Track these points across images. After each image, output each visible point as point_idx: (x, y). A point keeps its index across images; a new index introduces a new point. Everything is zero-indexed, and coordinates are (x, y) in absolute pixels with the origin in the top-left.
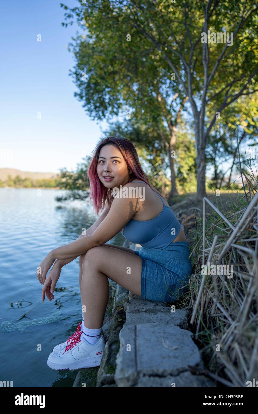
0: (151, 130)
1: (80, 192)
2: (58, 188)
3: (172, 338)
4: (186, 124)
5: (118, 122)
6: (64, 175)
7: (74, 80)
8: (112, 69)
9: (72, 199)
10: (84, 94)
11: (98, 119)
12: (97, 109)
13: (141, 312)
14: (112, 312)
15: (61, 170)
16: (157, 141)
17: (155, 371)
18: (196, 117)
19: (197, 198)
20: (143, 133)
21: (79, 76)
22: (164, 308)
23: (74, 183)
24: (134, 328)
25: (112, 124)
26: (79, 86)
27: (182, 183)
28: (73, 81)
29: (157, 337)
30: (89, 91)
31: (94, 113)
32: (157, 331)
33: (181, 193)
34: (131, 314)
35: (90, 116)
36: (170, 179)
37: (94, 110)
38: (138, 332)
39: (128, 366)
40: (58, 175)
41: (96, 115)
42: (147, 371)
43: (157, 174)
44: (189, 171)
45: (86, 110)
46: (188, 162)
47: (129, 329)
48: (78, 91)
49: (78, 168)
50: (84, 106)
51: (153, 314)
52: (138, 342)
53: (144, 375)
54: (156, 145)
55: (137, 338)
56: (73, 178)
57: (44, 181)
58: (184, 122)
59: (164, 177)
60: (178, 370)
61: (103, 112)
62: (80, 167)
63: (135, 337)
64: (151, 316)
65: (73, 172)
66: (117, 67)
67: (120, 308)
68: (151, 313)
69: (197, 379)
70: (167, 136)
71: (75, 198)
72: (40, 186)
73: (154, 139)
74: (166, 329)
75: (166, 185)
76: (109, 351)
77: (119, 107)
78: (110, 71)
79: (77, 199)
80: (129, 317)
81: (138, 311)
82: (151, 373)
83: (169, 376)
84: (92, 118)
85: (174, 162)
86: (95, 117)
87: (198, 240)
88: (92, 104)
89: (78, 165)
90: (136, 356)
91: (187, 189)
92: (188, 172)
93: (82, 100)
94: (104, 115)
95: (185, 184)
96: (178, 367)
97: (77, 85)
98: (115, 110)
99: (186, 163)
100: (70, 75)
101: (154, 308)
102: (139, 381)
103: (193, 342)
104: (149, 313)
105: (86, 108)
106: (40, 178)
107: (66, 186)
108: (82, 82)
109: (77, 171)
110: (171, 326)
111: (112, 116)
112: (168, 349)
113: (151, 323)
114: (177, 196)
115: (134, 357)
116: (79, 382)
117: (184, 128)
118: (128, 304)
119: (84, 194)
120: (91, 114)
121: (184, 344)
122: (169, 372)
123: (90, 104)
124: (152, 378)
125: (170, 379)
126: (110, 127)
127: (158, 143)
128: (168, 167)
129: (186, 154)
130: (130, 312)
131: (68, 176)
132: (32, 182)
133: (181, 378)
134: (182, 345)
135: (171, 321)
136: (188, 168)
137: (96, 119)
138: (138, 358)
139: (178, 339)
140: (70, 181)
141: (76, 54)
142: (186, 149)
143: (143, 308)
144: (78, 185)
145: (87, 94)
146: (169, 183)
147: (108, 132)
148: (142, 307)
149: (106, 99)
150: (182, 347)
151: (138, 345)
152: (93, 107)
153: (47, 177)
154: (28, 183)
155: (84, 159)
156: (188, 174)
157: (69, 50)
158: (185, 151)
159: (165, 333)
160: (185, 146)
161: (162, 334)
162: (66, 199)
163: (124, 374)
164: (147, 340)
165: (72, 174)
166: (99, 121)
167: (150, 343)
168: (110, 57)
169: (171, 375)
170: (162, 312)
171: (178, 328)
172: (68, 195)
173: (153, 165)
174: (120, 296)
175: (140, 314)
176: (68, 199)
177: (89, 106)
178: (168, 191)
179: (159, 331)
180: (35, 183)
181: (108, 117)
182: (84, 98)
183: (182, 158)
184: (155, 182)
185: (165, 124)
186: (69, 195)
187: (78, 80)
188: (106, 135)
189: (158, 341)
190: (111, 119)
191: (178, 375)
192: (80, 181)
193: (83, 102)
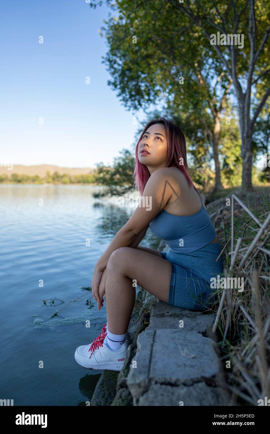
0: (193, 117)
1: (118, 188)
2: (95, 184)
3: (191, 346)
4: (232, 109)
5: (156, 111)
6: (101, 170)
7: (108, 67)
8: (145, 53)
9: (110, 195)
10: (118, 83)
11: (133, 110)
12: (133, 98)
13: (165, 316)
14: (139, 314)
15: (98, 165)
16: (200, 130)
17: (168, 379)
18: (241, 101)
19: (242, 192)
20: (184, 122)
21: (113, 63)
22: (190, 313)
23: (112, 179)
24: (153, 333)
25: (150, 113)
26: (113, 74)
27: (228, 175)
28: (107, 70)
29: (176, 344)
30: (123, 78)
31: (129, 103)
32: (177, 337)
33: (226, 186)
34: (155, 318)
35: (126, 106)
36: (214, 171)
37: (130, 100)
38: (157, 337)
39: (140, 372)
40: (95, 171)
41: (132, 104)
42: (159, 378)
43: (201, 166)
44: (236, 162)
45: (121, 100)
46: (235, 152)
47: (148, 333)
48: (112, 79)
49: (115, 162)
50: (119, 95)
51: (178, 319)
52: (154, 348)
53: (156, 383)
54: (199, 134)
55: (155, 344)
56: (110, 173)
57: (82, 176)
58: (230, 106)
59: (208, 170)
60: (192, 379)
61: (139, 101)
62: (117, 162)
63: (152, 342)
64: (176, 321)
65: (109, 167)
66: (151, 50)
67: (147, 311)
68: (176, 318)
69: (212, 391)
70: (211, 123)
71: (113, 194)
72: (79, 182)
73: (196, 128)
74: (187, 336)
75: (210, 178)
76: (130, 355)
77: (156, 94)
78: (143, 55)
79: (115, 195)
80: (152, 321)
81: (163, 316)
82: (163, 380)
83: (182, 386)
84: (128, 108)
85: (219, 153)
86: (130, 107)
87: (227, 242)
88: (127, 93)
89: (115, 159)
90: (150, 362)
91: (233, 182)
92: (234, 163)
93: (116, 89)
94: (140, 104)
95: (232, 176)
96: (193, 377)
97: (111, 73)
98: (152, 98)
99: (233, 153)
100: (103, 62)
101: (180, 313)
102: (151, 388)
103: (214, 352)
104: (174, 318)
105: (121, 98)
106: (78, 174)
107: (104, 181)
108: (115, 69)
109: (114, 165)
110: (193, 333)
111: (149, 105)
112: (185, 357)
113: (172, 329)
114: (221, 191)
115: (147, 363)
116: (102, 382)
117: (230, 113)
118: (153, 307)
119: (122, 189)
120: (126, 103)
121: (203, 353)
122: (183, 381)
123: (125, 93)
124: (163, 386)
125: (182, 388)
126: (148, 117)
127: (201, 132)
128: (212, 159)
129: (233, 143)
130: (154, 316)
131: (105, 171)
132: (70, 178)
133: (194, 388)
134: (201, 354)
135: (196, 327)
136: (235, 159)
137: (132, 108)
138: (152, 365)
139: (198, 347)
140: (108, 177)
141: (108, 39)
142: (232, 137)
143: (168, 312)
144: (116, 180)
145: (121, 82)
146: (213, 176)
147: (145, 123)
148: (168, 310)
149: (142, 86)
150: (201, 356)
151: (154, 351)
152: (128, 96)
153: (85, 173)
154: (66, 179)
155: (121, 153)
156: (234, 166)
157: (101, 35)
158: (231, 140)
159: (185, 340)
160: (232, 134)
161: (182, 341)
162: (103, 195)
163: (135, 380)
164: (165, 347)
165: (109, 169)
166: (134, 111)
167: (168, 349)
168: (144, 39)
169: (185, 385)
170: (188, 317)
171: (201, 335)
172: (105, 191)
173: (195, 156)
174: (149, 298)
175: (165, 318)
176: (105, 195)
177: (124, 95)
178: (212, 185)
179: (179, 338)
180: (73, 179)
181: (145, 106)
182: (119, 87)
183: (228, 148)
184: (199, 176)
185: (208, 111)
186: (107, 191)
187: (112, 67)
188: (143, 126)
189: (176, 348)
190: (147, 108)
191: (192, 385)
192: (118, 176)
193: (118, 91)
